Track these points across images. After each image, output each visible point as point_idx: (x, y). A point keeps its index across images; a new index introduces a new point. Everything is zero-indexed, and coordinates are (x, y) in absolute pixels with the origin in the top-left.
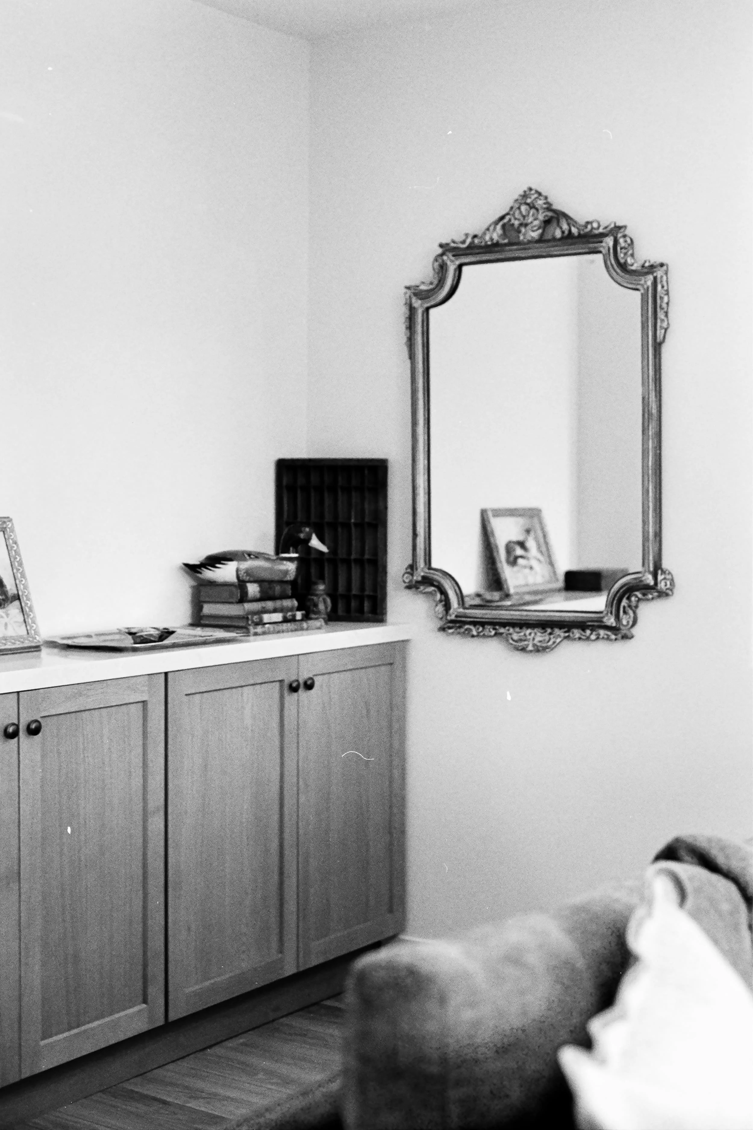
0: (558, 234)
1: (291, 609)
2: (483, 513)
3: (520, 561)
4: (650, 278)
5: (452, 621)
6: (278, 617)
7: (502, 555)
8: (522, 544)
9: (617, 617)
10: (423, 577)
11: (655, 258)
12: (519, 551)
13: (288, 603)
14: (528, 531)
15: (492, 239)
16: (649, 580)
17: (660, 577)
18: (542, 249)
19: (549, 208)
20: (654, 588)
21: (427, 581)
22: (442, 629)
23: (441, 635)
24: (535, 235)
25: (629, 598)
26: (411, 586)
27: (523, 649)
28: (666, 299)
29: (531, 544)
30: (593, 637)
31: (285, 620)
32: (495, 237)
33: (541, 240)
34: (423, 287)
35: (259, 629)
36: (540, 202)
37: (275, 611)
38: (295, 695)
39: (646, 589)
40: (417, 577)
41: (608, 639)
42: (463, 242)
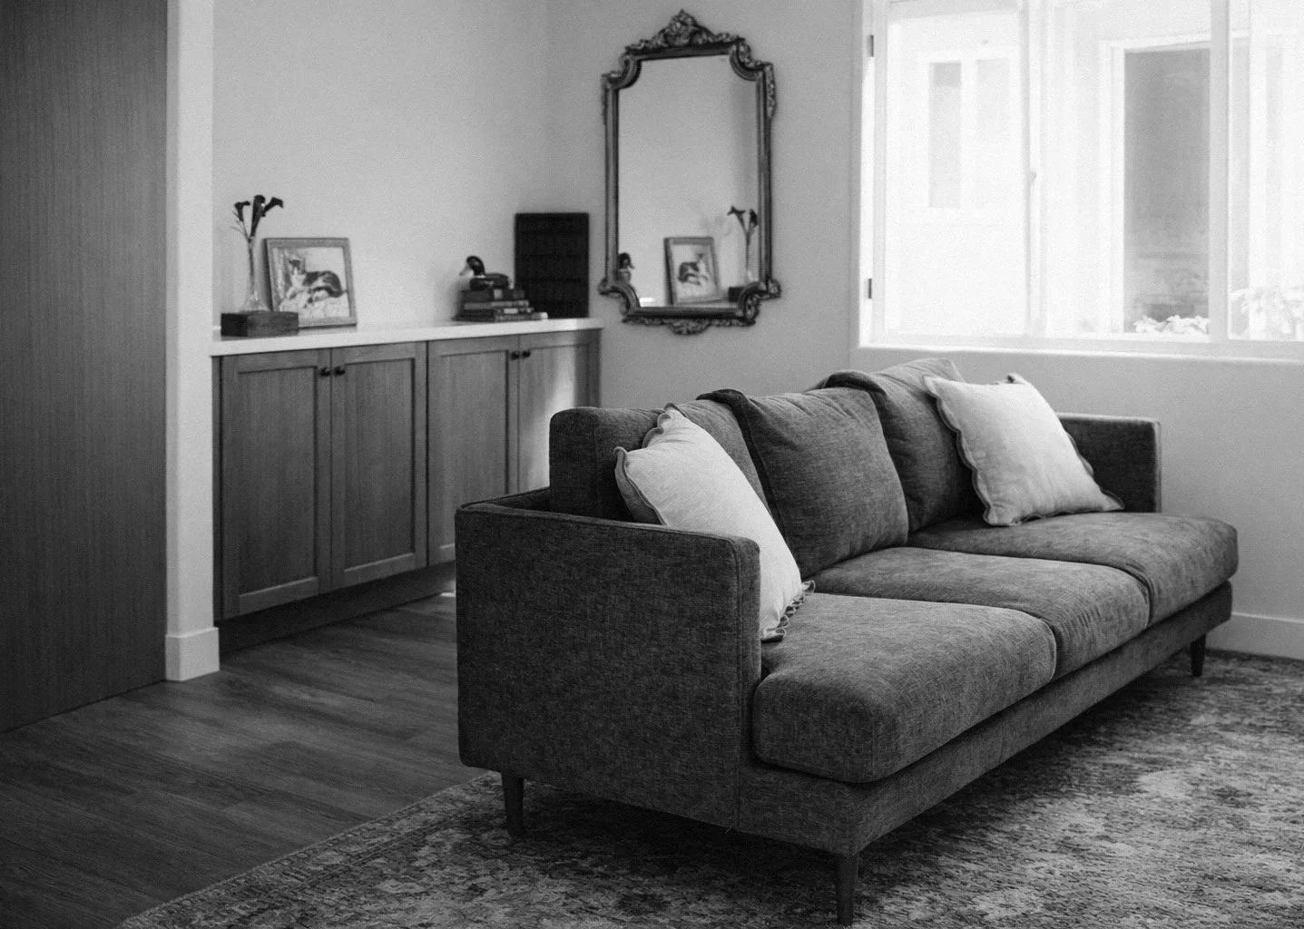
0: (700, 41)
1: (524, 306)
2: (666, 241)
3: (691, 279)
4: (761, 74)
5: (632, 316)
6: (515, 311)
7: (676, 271)
8: (694, 266)
9: (745, 311)
10: (613, 287)
11: (764, 60)
12: (691, 271)
13: (521, 303)
14: (701, 256)
15: (657, 44)
16: (763, 287)
17: (771, 285)
18: (689, 51)
19: (695, 24)
20: (767, 292)
21: (615, 290)
22: (625, 321)
23: (624, 325)
24: (686, 41)
25: (752, 299)
26: (603, 293)
27: (680, 333)
28: (772, 86)
29: (702, 266)
30: (728, 323)
31: (520, 313)
32: (659, 43)
33: (689, 45)
34: (614, 76)
35: (501, 318)
36: (689, 21)
37: (513, 307)
38: (516, 361)
39: (762, 293)
40: (608, 287)
41: (738, 325)
42: (639, 45)
